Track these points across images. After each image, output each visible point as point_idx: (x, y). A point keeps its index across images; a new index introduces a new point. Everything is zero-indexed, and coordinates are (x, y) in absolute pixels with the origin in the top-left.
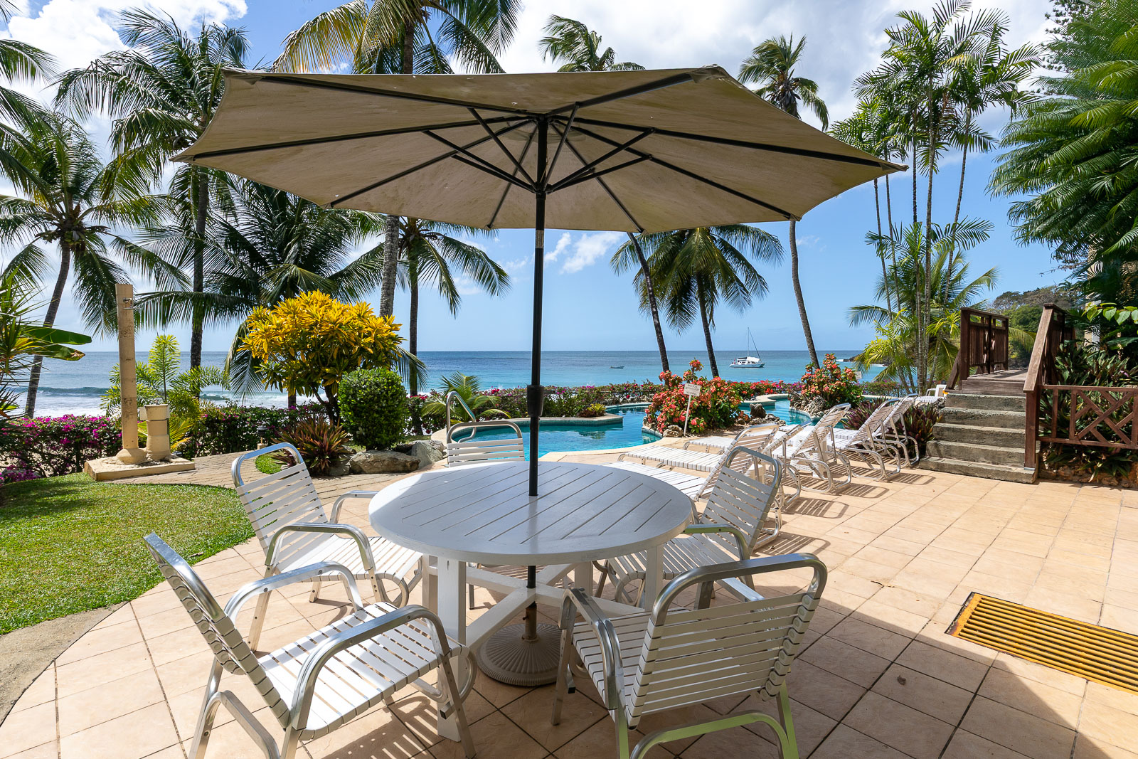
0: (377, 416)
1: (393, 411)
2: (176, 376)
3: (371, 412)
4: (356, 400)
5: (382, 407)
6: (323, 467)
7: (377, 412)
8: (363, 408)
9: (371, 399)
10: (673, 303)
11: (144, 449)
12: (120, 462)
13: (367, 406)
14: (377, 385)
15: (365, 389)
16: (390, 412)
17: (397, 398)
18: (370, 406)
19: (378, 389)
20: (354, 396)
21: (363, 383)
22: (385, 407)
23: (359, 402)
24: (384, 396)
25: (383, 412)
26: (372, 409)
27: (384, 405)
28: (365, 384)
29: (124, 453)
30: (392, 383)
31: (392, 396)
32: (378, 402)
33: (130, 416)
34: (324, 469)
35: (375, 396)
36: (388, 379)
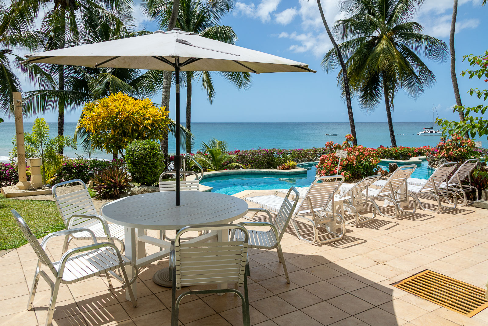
0: (145, 166)
1: (154, 164)
2: (47, 142)
3: (142, 165)
4: (134, 158)
5: (147, 162)
6: (116, 194)
7: (145, 164)
8: (138, 162)
9: (141, 157)
10: (365, 91)
11: (30, 182)
12: (18, 189)
13: (140, 161)
14: (145, 149)
15: (138, 151)
16: (152, 164)
17: (156, 157)
18: (141, 161)
19: (145, 152)
20: (133, 156)
21: (137, 148)
22: (149, 162)
23: (135, 159)
24: (149, 156)
25: (148, 165)
26: (142, 163)
27: (148, 161)
28: (138, 149)
29: (20, 184)
30: (153, 148)
31: (153, 155)
32: (145, 159)
33: (22, 164)
34: (117, 195)
35: (143, 156)
36: (151, 146)
